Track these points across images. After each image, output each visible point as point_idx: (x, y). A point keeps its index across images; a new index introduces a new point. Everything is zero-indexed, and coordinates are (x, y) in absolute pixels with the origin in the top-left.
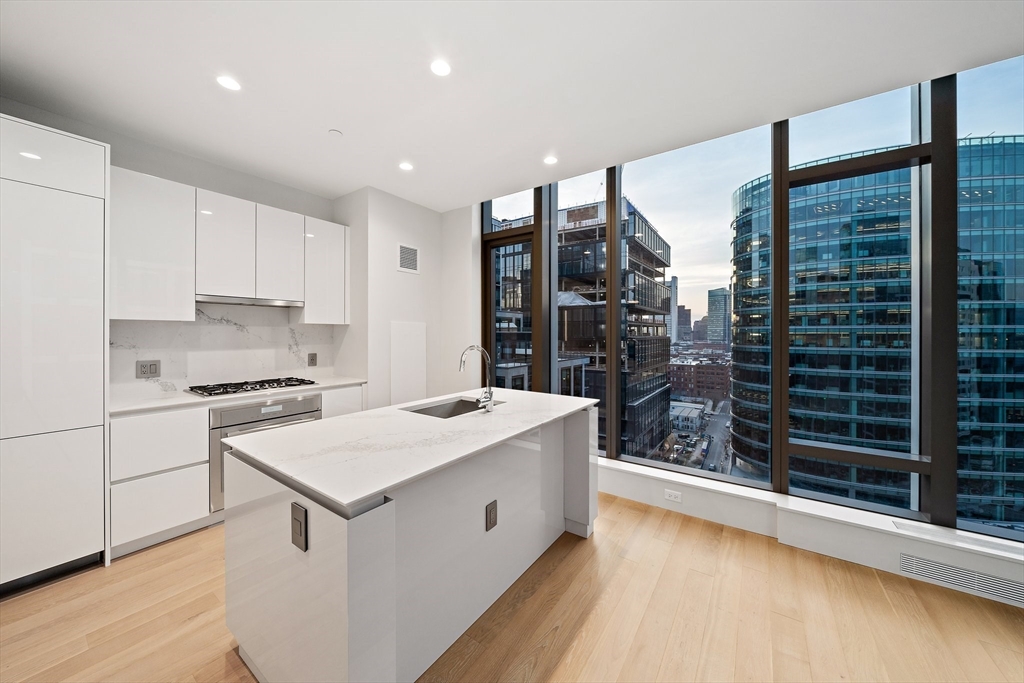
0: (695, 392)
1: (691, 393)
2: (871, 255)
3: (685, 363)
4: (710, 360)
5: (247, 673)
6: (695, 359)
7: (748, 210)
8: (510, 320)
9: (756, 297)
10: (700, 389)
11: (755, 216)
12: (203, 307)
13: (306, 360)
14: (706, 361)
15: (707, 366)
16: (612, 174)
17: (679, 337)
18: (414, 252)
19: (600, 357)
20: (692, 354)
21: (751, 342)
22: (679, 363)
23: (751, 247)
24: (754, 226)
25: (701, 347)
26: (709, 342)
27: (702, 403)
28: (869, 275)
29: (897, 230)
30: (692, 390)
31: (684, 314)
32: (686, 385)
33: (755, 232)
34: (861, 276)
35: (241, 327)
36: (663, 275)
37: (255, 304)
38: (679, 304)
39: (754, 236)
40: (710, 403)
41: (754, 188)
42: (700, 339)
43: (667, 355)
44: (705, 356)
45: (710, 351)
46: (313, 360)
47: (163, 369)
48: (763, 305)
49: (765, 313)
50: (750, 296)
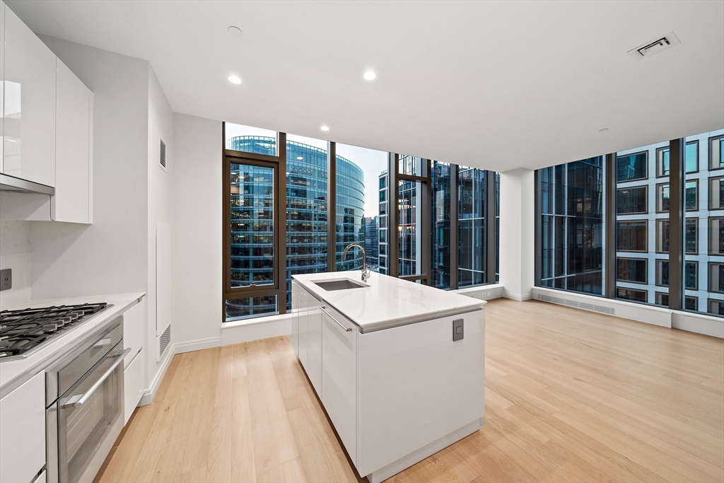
2: (296, 196)
5: (393, 479)
9: (241, 212)
16: (333, 145)
18: (165, 148)
21: (238, 242)
23: (239, 179)
28: (298, 206)
29: (305, 185)
34: (293, 206)
39: (240, 172)
48: (245, 218)
49: (247, 223)
50: (238, 211)
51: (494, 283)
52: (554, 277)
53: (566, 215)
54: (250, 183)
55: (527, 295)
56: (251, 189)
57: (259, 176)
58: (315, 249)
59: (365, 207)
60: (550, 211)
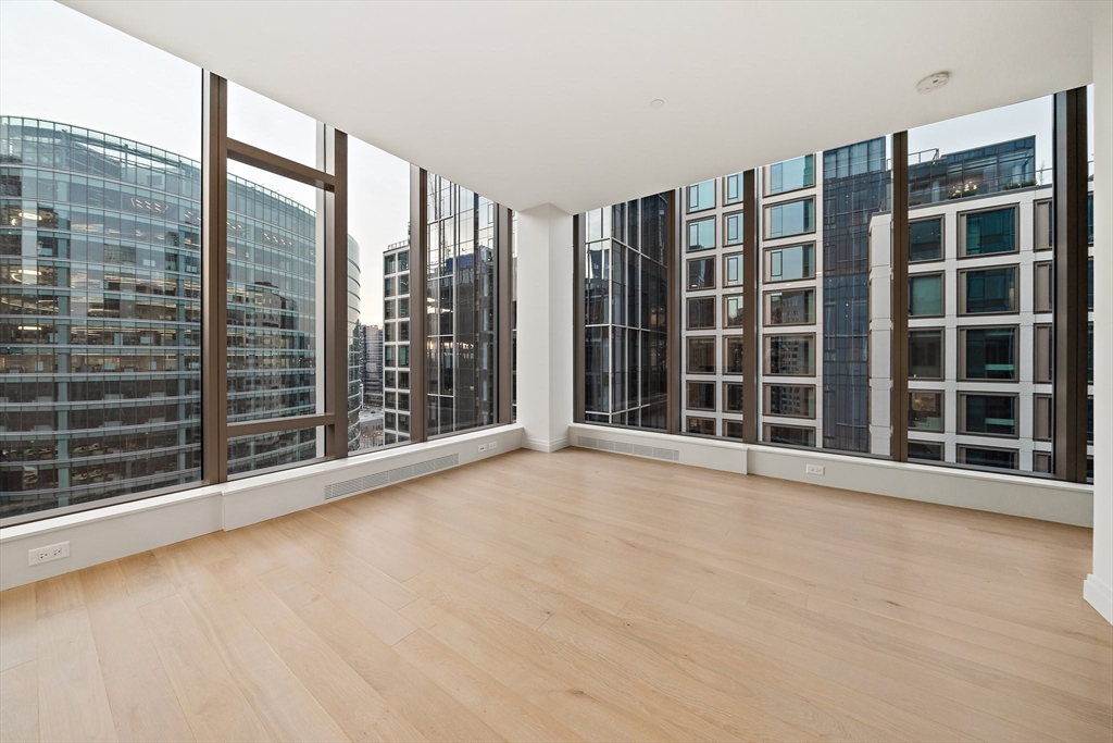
39: (26, 204)
48: (44, 313)
49: (49, 324)
50: (18, 296)
51: (510, 423)
52: (640, 406)
53: (640, 328)
54: (60, 232)
55: (560, 440)
56: (62, 246)
57: (88, 219)
58: (249, 383)
59: (361, 306)
60: (623, 322)
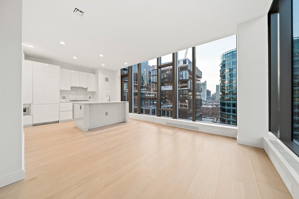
0: (211, 116)
1: (210, 116)
3: (208, 107)
4: (216, 106)
6: (211, 106)
7: (224, 61)
8: (153, 94)
10: (213, 115)
11: (226, 63)
12: (72, 88)
13: (89, 98)
14: (215, 106)
15: (215, 108)
17: (207, 99)
18: (108, 78)
19: (180, 105)
20: (211, 104)
21: (225, 100)
22: (206, 107)
23: (225, 72)
24: (226, 66)
25: (213, 102)
26: (216, 101)
27: (213, 119)
30: (210, 115)
31: (209, 92)
32: (208, 113)
33: (226, 68)
35: (78, 92)
36: (200, 81)
37: (80, 88)
38: (207, 89)
40: (216, 119)
41: (226, 55)
42: (213, 100)
43: (201, 104)
44: (214, 105)
45: (216, 103)
46: (90, 98)
47: (66, 98)
